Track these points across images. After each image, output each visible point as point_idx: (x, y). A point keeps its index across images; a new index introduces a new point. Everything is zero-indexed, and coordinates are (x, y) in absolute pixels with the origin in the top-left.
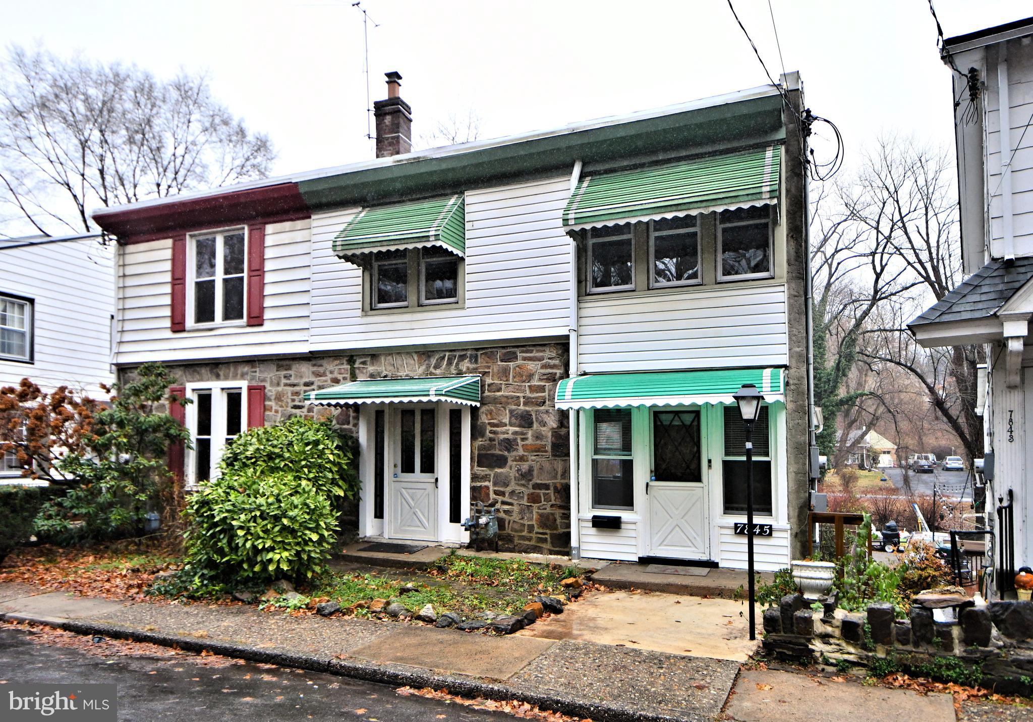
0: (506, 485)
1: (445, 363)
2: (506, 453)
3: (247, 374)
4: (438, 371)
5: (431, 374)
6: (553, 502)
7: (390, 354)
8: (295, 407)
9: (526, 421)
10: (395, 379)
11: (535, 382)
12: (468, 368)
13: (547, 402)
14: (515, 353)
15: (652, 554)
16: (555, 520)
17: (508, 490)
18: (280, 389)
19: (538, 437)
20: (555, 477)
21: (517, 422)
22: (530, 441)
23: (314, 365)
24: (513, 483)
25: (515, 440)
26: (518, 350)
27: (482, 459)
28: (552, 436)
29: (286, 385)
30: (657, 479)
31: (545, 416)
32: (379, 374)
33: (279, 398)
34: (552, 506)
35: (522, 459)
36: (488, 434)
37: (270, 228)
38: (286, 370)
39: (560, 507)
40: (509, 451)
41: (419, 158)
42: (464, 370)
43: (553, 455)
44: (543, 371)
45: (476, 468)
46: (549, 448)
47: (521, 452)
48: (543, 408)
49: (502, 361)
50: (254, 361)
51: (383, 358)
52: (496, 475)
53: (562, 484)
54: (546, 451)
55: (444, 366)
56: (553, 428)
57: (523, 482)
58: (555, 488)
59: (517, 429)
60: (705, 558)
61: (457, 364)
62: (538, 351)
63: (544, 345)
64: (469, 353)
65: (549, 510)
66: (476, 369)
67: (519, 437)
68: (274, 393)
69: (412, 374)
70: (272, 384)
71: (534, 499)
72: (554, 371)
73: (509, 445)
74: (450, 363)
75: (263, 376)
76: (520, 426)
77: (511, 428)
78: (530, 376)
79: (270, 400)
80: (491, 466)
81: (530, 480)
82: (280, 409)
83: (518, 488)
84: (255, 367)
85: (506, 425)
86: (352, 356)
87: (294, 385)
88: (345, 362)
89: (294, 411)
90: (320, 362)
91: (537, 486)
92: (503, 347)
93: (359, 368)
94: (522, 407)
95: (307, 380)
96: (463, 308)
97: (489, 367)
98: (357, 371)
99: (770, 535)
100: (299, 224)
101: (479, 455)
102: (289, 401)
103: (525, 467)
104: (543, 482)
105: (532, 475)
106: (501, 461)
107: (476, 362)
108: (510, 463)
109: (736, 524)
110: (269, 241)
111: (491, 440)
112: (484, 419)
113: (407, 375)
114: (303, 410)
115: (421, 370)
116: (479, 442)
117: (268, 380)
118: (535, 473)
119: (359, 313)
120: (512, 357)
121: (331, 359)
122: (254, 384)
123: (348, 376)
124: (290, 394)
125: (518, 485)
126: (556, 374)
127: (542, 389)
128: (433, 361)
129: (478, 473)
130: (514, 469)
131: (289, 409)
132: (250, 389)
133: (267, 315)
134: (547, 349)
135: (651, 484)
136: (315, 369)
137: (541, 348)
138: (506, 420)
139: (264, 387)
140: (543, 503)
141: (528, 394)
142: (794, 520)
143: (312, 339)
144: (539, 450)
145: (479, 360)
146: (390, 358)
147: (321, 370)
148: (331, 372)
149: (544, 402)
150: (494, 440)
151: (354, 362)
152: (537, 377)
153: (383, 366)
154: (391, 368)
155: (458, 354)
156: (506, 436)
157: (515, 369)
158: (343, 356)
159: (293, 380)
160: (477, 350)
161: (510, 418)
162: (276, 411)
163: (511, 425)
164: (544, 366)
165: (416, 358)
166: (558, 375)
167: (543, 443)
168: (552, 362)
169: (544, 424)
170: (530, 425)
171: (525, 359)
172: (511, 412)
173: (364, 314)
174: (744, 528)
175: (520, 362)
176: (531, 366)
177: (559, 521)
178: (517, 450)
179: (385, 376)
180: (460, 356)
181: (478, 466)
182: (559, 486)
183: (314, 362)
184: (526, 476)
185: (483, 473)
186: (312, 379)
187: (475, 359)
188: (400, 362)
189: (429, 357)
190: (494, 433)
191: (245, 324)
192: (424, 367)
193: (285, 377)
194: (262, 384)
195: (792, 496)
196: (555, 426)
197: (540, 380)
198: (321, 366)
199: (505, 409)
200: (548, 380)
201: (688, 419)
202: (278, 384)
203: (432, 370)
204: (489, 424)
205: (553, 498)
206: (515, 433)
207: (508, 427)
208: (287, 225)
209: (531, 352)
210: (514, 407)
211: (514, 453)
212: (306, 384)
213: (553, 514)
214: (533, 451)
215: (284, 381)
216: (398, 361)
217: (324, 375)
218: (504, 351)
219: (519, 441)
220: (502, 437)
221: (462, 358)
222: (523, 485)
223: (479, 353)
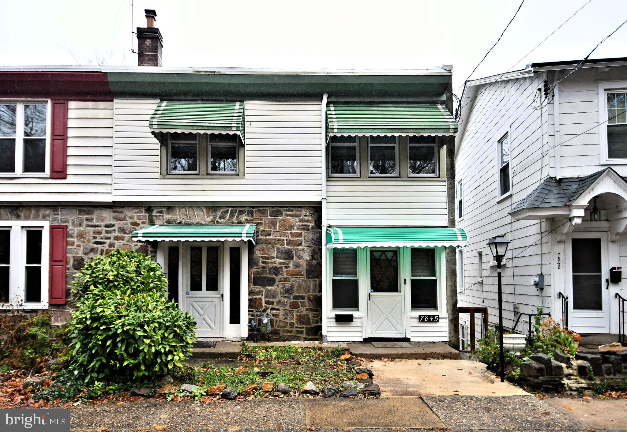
0: (274, 297)
1: (228, 215)
2: (274, 276)
3: (49, 216)
4: (223, 221)
5: (217, 222)
6: (307, 307)
7: (183, 207)
8: (97, 243)
9: (288, 255)
10: (188, 225)
11: (295, 230)
12: (246, 220)
13: (303, 244)
14: (281, 211)
15: (372, 336)
16: (309, 319)
17: (276, 300)
18: (82, 229)
19: (297, 266)
20: (309, 291)
21: (282, 256)
22: (291, 268)
23: (114, 212)
24: (279, 295)
25: (281, 268)
26: (283, 210)
27: (255, 280)
28: (307, 265)
29: (87, 226)
30: (375, 291)
31: (301, 252)
32: (175, 221)
33: (81, 236)
34: (307, 310)
35: (286, 280)
36: (261, 264)
37: (72, 105)
38: (88, 214)
39: (312, 310)
40: (276, 275)
41: (214, 72)
42: (243, 220)
43: (307, 278)
44: (300, 224)
45: (252, 287)
46: (304, 273)
47: (285, 276)
48: (300, 247)
49: (271, 216)
50: (57, 206)
51: (177, 210)
52: (268, 291)
53: (313, 295)
54: (303, 275)
55: (228, 217)
56: (307, 260)
57: (286, 295)
58: (309, 298)
59: (282, 261)
60: (402, 336)
61: (238, 216)
62: (296, 211)
63: (301, 207)
64: (247, 209)
65: (304, 312)
66: (252, 220)
67: (283, 266)
68: (76, 231)
69: (201, 222)
70: (73, 224)
71: (294, 306)
72: (308, 224)
73: (277, 271)
74: (232, 215)
75: (65, 218)
76: (283, 259)
77: (278, 260)
78: (292, 227)
79: (72, 237)
80: (263, 285)
81: (292, 294)
82: (82, 244)
83: (283, 299)
84: (58, 211)
85: (274, 258)
86: (150, 207)
87: (96, 226)
88: (144, 211)
89: (96, 246)
90: (121, 210)
91: (296, 297)
92: (272, 207)
93: (156, 216)
94: (285, 246)
95: (108, 223)
96: (244, 179)
97: (262, 220)
98: (155, 218)
99: (438, 321)
100: (101, 105)
101: (254, 278)
102: (91, 238)
103: (288, 285)
104: (302, 294)
105: (292, 290)
106: (271, 282)
107: (252, 215)
108: (277, 282)
109: (420, 316)
110: (71, 114)
111: (263, 267)
112: (258, 253)
113: (198, 223)
114: (104, 245)
115: (209, 219)
116: (255, 269)
117: (71, 221)
118: (295, 289)
119: (158, 176)
120: (279, 214)
121: (131, 208)
122: (56, 223)
123: (147, 221)
124: (91, 233)
125: (283, 297)
126: (309, 226)
127: (300, 235)
128: (219, 214)
129: (254, 289)
130: (280, 286)
131: (91, 244)
132: (52, 228)
133: (70, 171)
134: (303, 210)
135: (372, 294)
136: (116, 214)
137: (299, 209)
138: (274, 255)
139: (67, 227)
140: (301, 308)
141: (290, 238)
142: (450, 312)
143: (114, 192)
144: (297, 274)
145: (255, 214)
146: (183, 209)
147: (121, 216)
148: (131, 218)
149: (301, 244)
150: (265, 268)
151: (152, 211)
152: (296, 227)
153: (178, 215)
154: (185, 217)
155: (238, 209)
156: (274, 265)
157: (280, 221)
158: (142, 207)
159: (95, 222)
160: (253, 207)
161: (277, 253)
162: (79, 246)
163: (277, 258)
164: (301, 221)
165: (205, 211)
166: (311, 227)
167: (301, 270)
168: (307, 218)
169: (300, 257)
170: (291, 258)
171: (287, 215)
172: (278, 249)
173: (162, 177)
174: (424, 318)
175: (284, 217)
176: (292, 220)
177: (311, 319)
178: (282, 274)
179: (180, 222)
180: (240, 211)
181: (254, 285)
182: (311, 297)
183: (115, 210)
184: (288, 291)
185: (257, 290)
186: (113, 222)
187: (251, 213)
188: (191, 213)
189: (216, 211)
190: (266, 263)
191: (48, 176)
192: (211, 217)
193: (87, 220)
194: (65, 224)
195: (449, 299)
196: (308, 259)
197: (298, 229)
198: (122, 213)
199: (274, 248)
200: (304, 229)
201: (390, 255)
202: (80, 225)
203: (218, 219)
204: (262, 257)
205: (307, 305)
206: (281, 263)
207: (275, 259)
208: (90, 104)
209: (292, 211)
210: (280, 246)
211: (280, 276)
212: (107, 226)
213: (307, 315)
214: (293, 275)
215: (85, 223)
216: (190, 212)
217: (124, 219)
218: (273, 209)
219: (283, 268)
220: (271, 266)
221: (241, 212)
222: (287, 297)
223: (254, 210)
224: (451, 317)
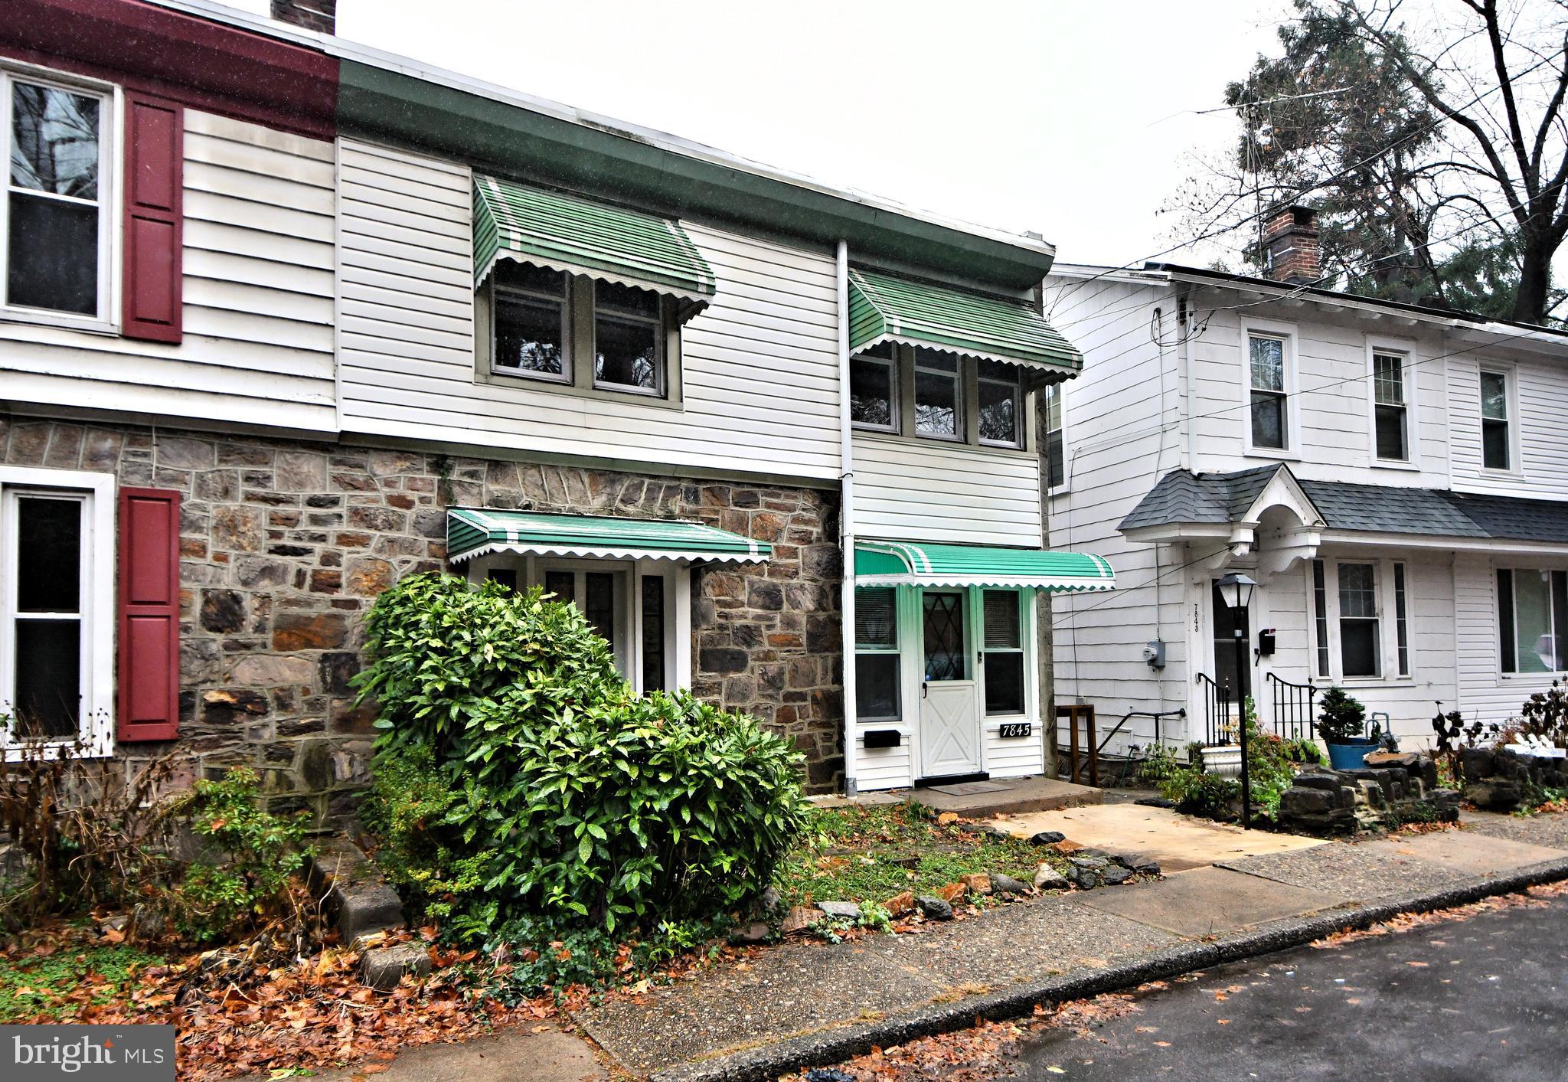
0: (744, 697)
1: (643, 496)
2: (745, 649)
3: (113, 456)
4: (630, 509)
5: (618, 511)
6: (811, 719)
7: (533, 466)
8: (282, 550)
9: (771, 599)
10: (547, 513)
11: (784, 542)
12: (683, 510)
13: (801, 573)
14: (755, 495)
15: (928, 774)
16: (815, 744)
17: (749, 704)
18: (233, 505)
19: (790, 623)
20: (813, 682)
21: (760, 601)
22: (778, 630)
23: (337, 463)
24: (756, 692)
25: (758, 628)
26: (759, 491)
27: (706, 658)
28: (808, 622)
29: (250, 497)
30: (932, 679)
31: (798, 593)
32: (515, 500)
33: (229, 526)
34: (810, 724)
35: (767, 657)
36: (716, 620)
37: (195, 120)
38: (252, 463)
39: (822, 725)
40: (749, 645)
41: (629, 134)
42: (677, 512)
43: (811, 651)
44: (795, 527)
45: (699, 674)
46: (804, 640)
47: (767, 647)
48: (795, 581)
49: (736, 504)
50: (148, 429)
51: (518, 472)
52: (733, 684)
53: (822, 691)
54: (800, 645)
55: (642, 501)
56: (809, 611)
57: (770, 692)
58: (814, 699)
59: (759, 611)
60: (976, 770)
61: (665, 500)
62: (787, 497)
63: (795, 489)
64: (684, 485)
65: (806, 731)
66: (697, 512)
67: (763, 624)
68: (213, 513)
69: (581, 509)
70: (202, 489)
71: (786, 716)
72: (809, 528)
73: (749, 635)
74: (651, 499)
75: (174, 467)
76: (764, 607)
77: (751, 610)
78: (777, 533)
79: (199, 529)
80: (723, 670)
81: (780, 688)
82: (233, 553)
83: (763, 701)
84: (148, 444)
85: (742, 605)
86: (445, 457)
87: (277, 501)
88: (425, 467)
89: (278, 559)
90: (358, 458)
91: (789, 697)
92: (738, 484)
93: (460, 484)
94: (766, 578)
95: (319, 493)
96: (680, 410)
97: (717, 512)
98: (456, 489)
99: (1029, 734)
100: (296, 142)
101: (703, 652)
102: (263, 535)
103: (773, 668)
104: (798, 690)
105: (782, 680)
106: (738, 662)
107: (696, 500)
108: (751, 663)
109: (1002, 726)
110: (194, 148)
111: (721, 627)
112: (710, 594)
113: (571, 509)
114: (306, 558)
115: (598, 502)
116: (703, 633)
117: (192, 480)
118: (787, 677)
119: (469, 374)
120: (749, 501)
121: (386, 456)
122: (137, 482)
123: (434, 495)
124: (264, 520)
125: (763, 696)
126: (811, 533)
127: (793, 553)
128: (621, 490)
129: (702, 680)
130: (758, 672)
131: (263, 554)
132: (126, 497)
133: (191, 322)
134: (800, 495)
135: (929, 684)
136: (341, 470)
137: (794, 494)
138: (743, 597)
139: (180, 497)
140: (799, 720)
141: (775, 560)
142: (1045, 716)
143: (345, 406)
144: (790, 642)
145: (702, 499)
146: (533, 472)
147: (359, 475)
148: (389, 484)
149: (797, 573)
150: (727, 628)
151: (450, 469)
152: (785, 535)
153: (520, 486)
154: (537, 492)
155: (665, 483)
156: (743, 622)
157: (754, 519)
158: (420, 455)
159: (275, 488)
160: (698, 481)
161: (750, 593)
162: (221, 558)
163: (750, 605)
164: (796, 520)
165: (586, 480)
166: (814, 536)
167: (797, 633)
168: (807, 515)
169: (796, 604)
170: (778, 606)
171: (769, 505)
172: (751, 584)
174: (1009, 729)
175: (761, 509)
176: (779, 518)
177: (820, 744)
178: (761, 643)
179: (528, 506)
180: (668, 488)
181: (703, 669)
182: (819, 695)
183: (338, 457)
184: (773, 682)
185: (710, 681)
186: (331, 491)
187: (693, 495)
188: (555, 483)
189: (613, 482)
190: (725, 616)
191: (117, 330)
192: (604, 498)
193: (248, 479)
194: (173, 487)
195: (1043, 691)
196: (812, 608)
197: (791, 539)
198: (361, 467)
199: (742, 580)
200: (802, 540)
202: (226, 493)
203: (618, 504)
204: (718, 602)
205: (811, 712)
206: (758, 617)
207: (746, 609)
208: (259, 133)
209: (778, 496)
210: (756, 578)
211: (756, 648)
212: (313, 502)
213: (810, 736)
214: (783, 645)
215: (243, 487)
216: (551, 482)
217: (368, 485)
218: (739, 489)
219: (763, 629)
220: (738, 623)
221: (671, 491)
222: (771, 697)
223: (701, 487)
224: (1046, 727)
